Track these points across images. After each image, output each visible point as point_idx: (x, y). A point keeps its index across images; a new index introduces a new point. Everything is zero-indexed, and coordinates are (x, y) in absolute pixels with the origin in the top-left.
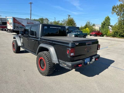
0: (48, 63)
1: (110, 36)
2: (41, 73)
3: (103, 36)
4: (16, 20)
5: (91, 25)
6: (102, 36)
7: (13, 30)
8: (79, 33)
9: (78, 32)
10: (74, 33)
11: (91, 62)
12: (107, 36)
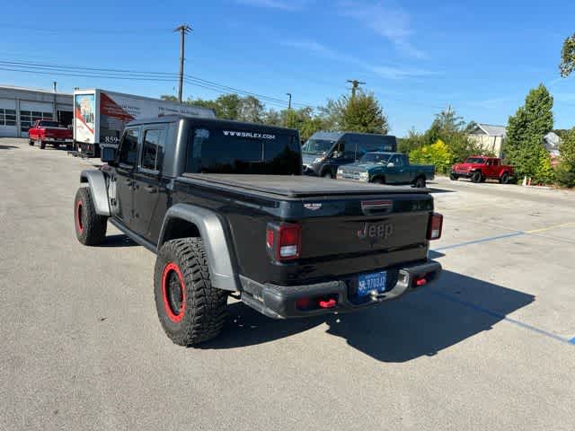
0: (194, 286)
1: (549, 183)
2: (170, 333)
3: (514, 182)
4: (111, 101)
5: (461, 128)
6: (509, 182)
7: (96, 145)
8: (391, 164)
9: (386, 158)
10: (371, 165)
11: (390, 295)
12: (538, 181)
